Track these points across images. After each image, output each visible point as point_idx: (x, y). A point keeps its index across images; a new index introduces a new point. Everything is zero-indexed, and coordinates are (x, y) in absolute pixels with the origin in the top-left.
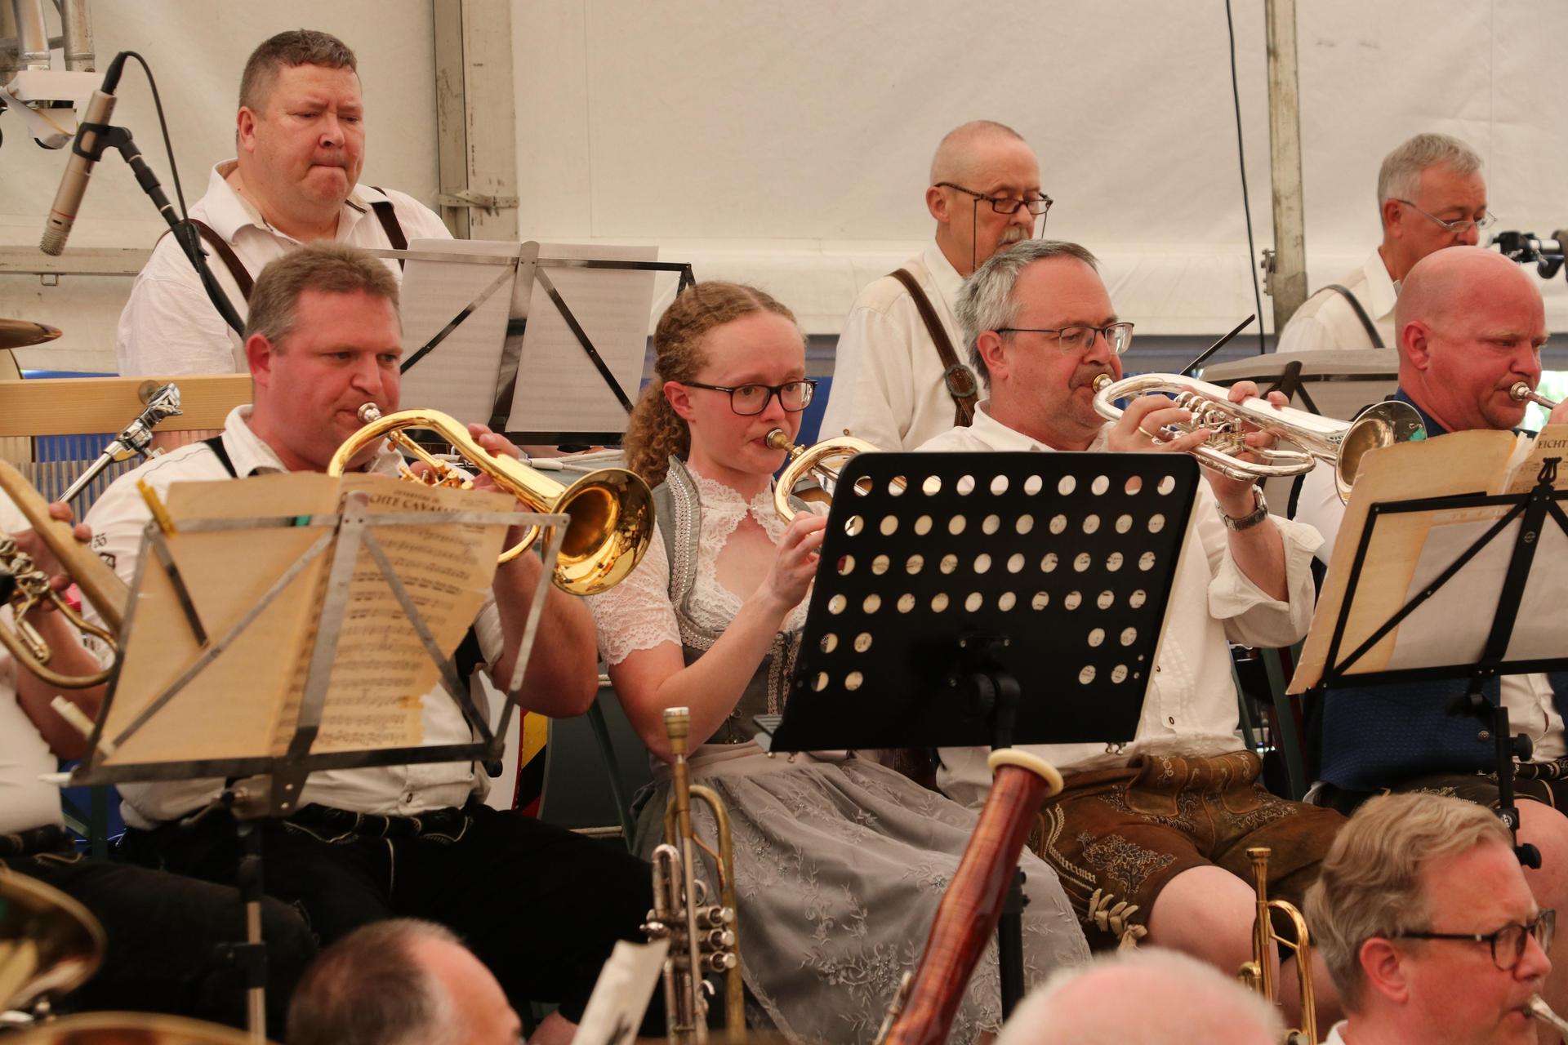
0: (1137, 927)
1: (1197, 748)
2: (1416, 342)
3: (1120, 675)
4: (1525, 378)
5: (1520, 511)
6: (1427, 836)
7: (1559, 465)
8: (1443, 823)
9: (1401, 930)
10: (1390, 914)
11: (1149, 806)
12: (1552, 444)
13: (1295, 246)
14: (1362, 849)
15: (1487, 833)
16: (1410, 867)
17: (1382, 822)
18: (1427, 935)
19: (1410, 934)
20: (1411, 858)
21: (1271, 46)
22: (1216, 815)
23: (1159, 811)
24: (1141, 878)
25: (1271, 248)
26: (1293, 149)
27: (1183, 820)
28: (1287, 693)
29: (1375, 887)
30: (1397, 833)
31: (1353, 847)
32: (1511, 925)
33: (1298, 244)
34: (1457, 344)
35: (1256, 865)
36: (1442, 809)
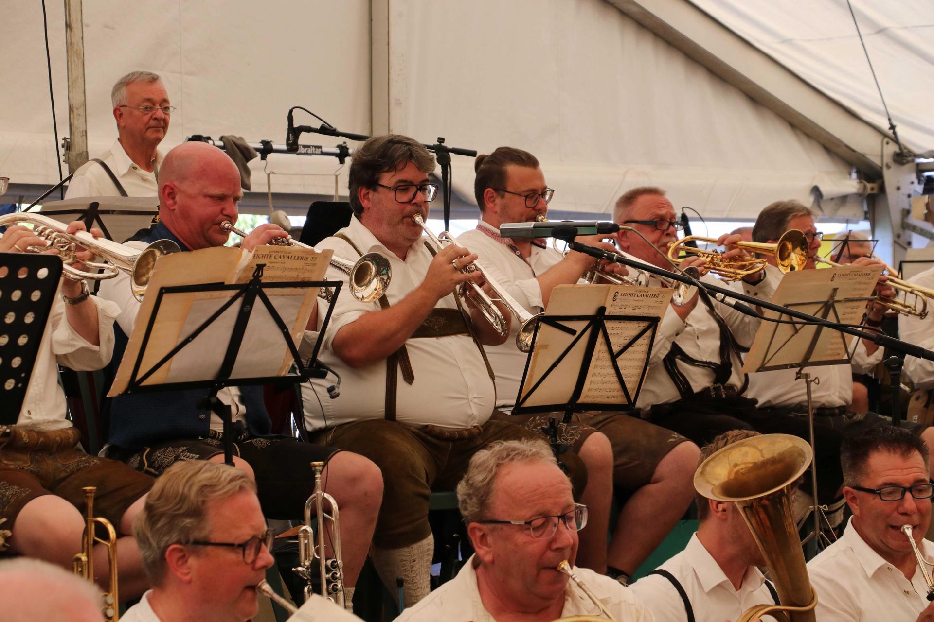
0: (5, 531)
1: (43, 427)
2: (169, 194)
3: (10, 385)
4: (229, 219)
5: (241, 295)
6: (211, 486)
7: (264, 268)
8: (220, 478)
9: (191, 540)
10: (186, 531)
11: (12, 460)
12: (261, 256)
13: (81, 137)
14: (171, 492)
15: (244, 484)
16: (200, 503)
17: (184, 477)
18: (206, 543)
19: (197, 542)
20: (201, 499)
21: (68, 22)
22: (51, 465)
23: (19, 463)
24: (9, 502)
25: (68, 137)
26: (81, 81)
27: (33, 468)
28: (107, 396)
29: (179, 514)
30: (192, 484)
31: (166, 490)
32: (254, 537)
33: (83, 135)
34: (190, 197)
35: (87, 497)
36: (220, 470)
